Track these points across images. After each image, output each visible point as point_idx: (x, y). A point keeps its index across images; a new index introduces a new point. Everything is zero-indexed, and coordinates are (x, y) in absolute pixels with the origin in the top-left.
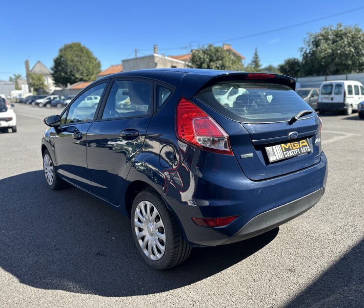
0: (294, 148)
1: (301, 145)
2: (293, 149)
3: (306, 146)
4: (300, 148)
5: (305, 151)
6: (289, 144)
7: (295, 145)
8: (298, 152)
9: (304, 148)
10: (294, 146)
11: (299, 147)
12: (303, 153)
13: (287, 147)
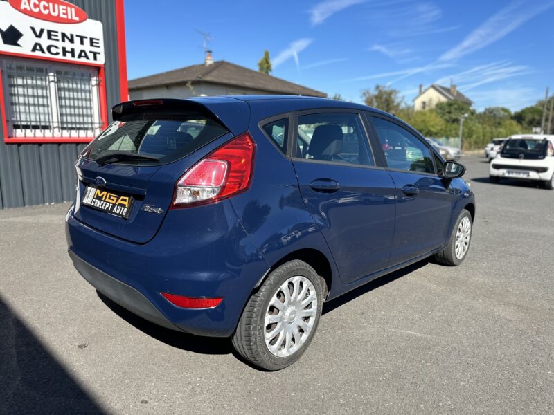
0: (107, 200)
1: (120, 201)
2: (104, 201)
3: (124, 206)
4: (114, 205)
5: (118, 212)
6: (105, 193)
7: (112, 198)
8: (108, 208)
9: (119, 208)
10: (109, 198)
11: (114, 202)
12: (114, 213)
13: (100, 195)
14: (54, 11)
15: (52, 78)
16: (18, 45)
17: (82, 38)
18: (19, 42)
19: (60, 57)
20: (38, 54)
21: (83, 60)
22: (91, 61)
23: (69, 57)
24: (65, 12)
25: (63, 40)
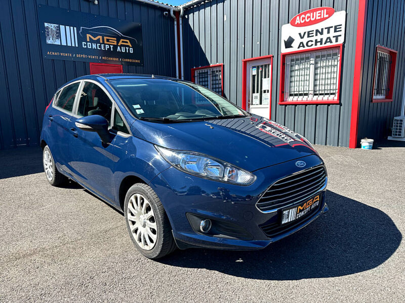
14: (313, 18)
15: (311, 62)
16: (292, 47)
17: (328, 29)
18: (292, 45)
19: (314, 47)
20: (301, 49)
21: (328, 44)
22: (334, 43)
23: (319, 45)
24: (320, 14)
25: (316, 35)
